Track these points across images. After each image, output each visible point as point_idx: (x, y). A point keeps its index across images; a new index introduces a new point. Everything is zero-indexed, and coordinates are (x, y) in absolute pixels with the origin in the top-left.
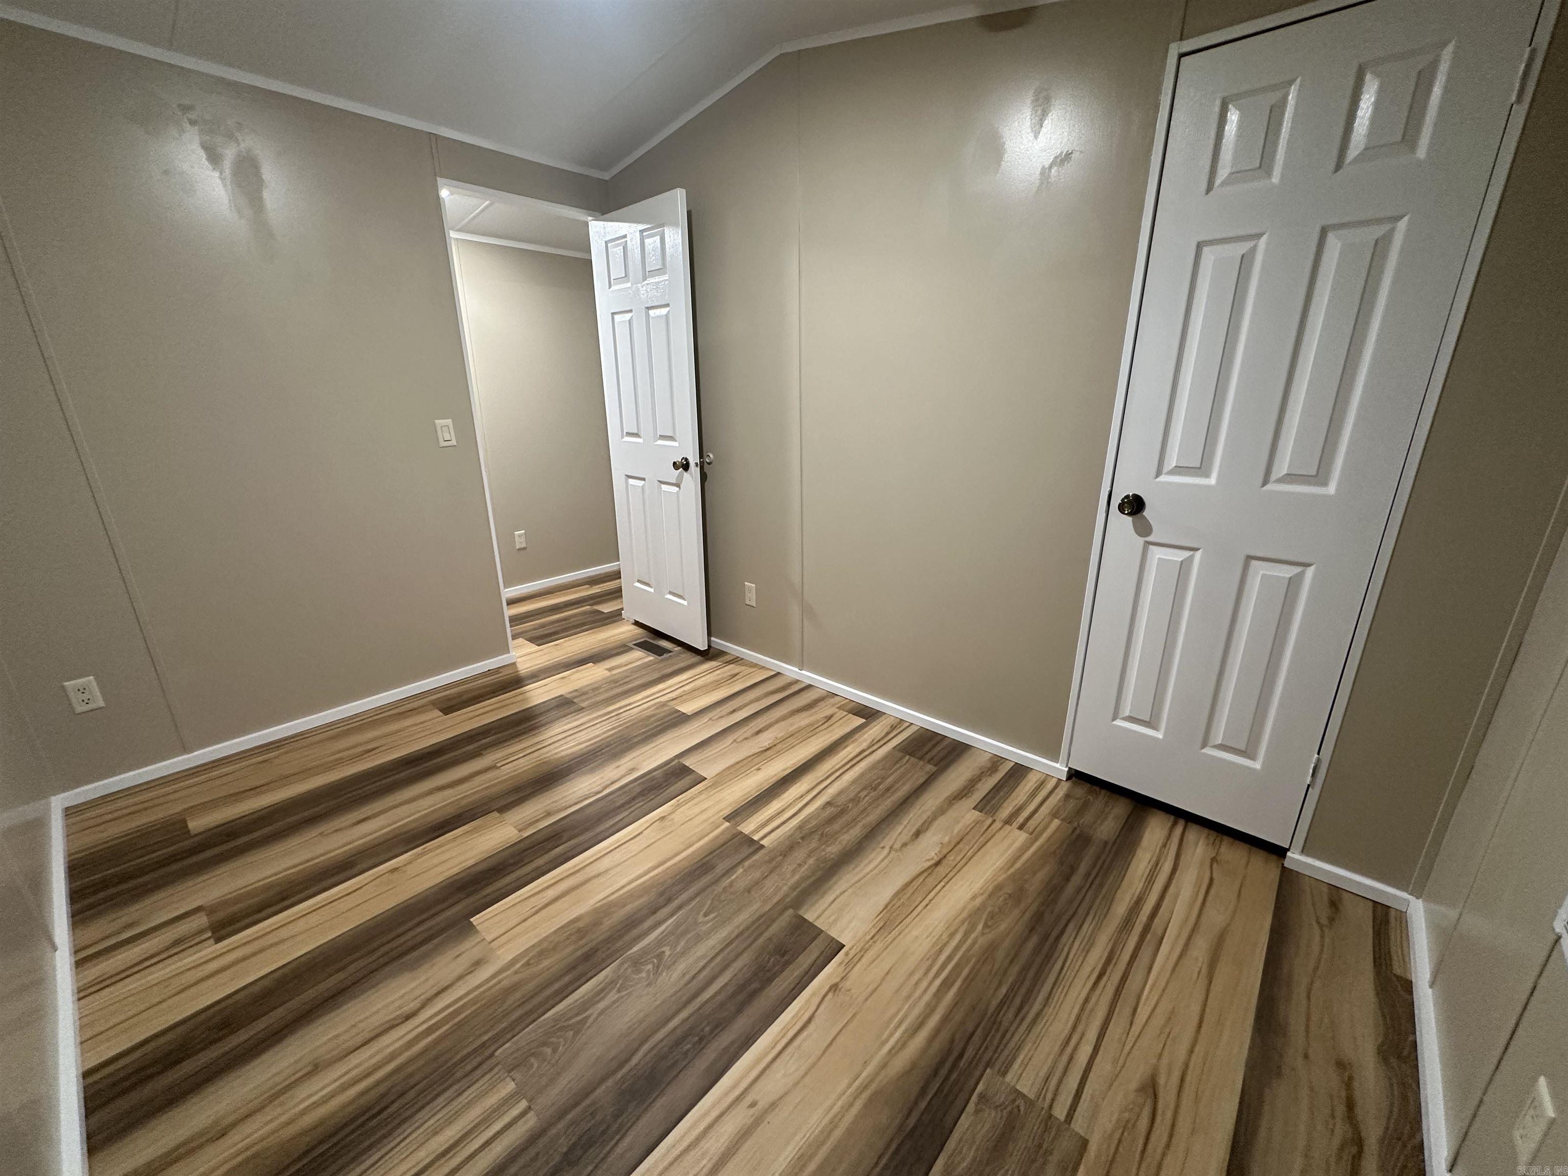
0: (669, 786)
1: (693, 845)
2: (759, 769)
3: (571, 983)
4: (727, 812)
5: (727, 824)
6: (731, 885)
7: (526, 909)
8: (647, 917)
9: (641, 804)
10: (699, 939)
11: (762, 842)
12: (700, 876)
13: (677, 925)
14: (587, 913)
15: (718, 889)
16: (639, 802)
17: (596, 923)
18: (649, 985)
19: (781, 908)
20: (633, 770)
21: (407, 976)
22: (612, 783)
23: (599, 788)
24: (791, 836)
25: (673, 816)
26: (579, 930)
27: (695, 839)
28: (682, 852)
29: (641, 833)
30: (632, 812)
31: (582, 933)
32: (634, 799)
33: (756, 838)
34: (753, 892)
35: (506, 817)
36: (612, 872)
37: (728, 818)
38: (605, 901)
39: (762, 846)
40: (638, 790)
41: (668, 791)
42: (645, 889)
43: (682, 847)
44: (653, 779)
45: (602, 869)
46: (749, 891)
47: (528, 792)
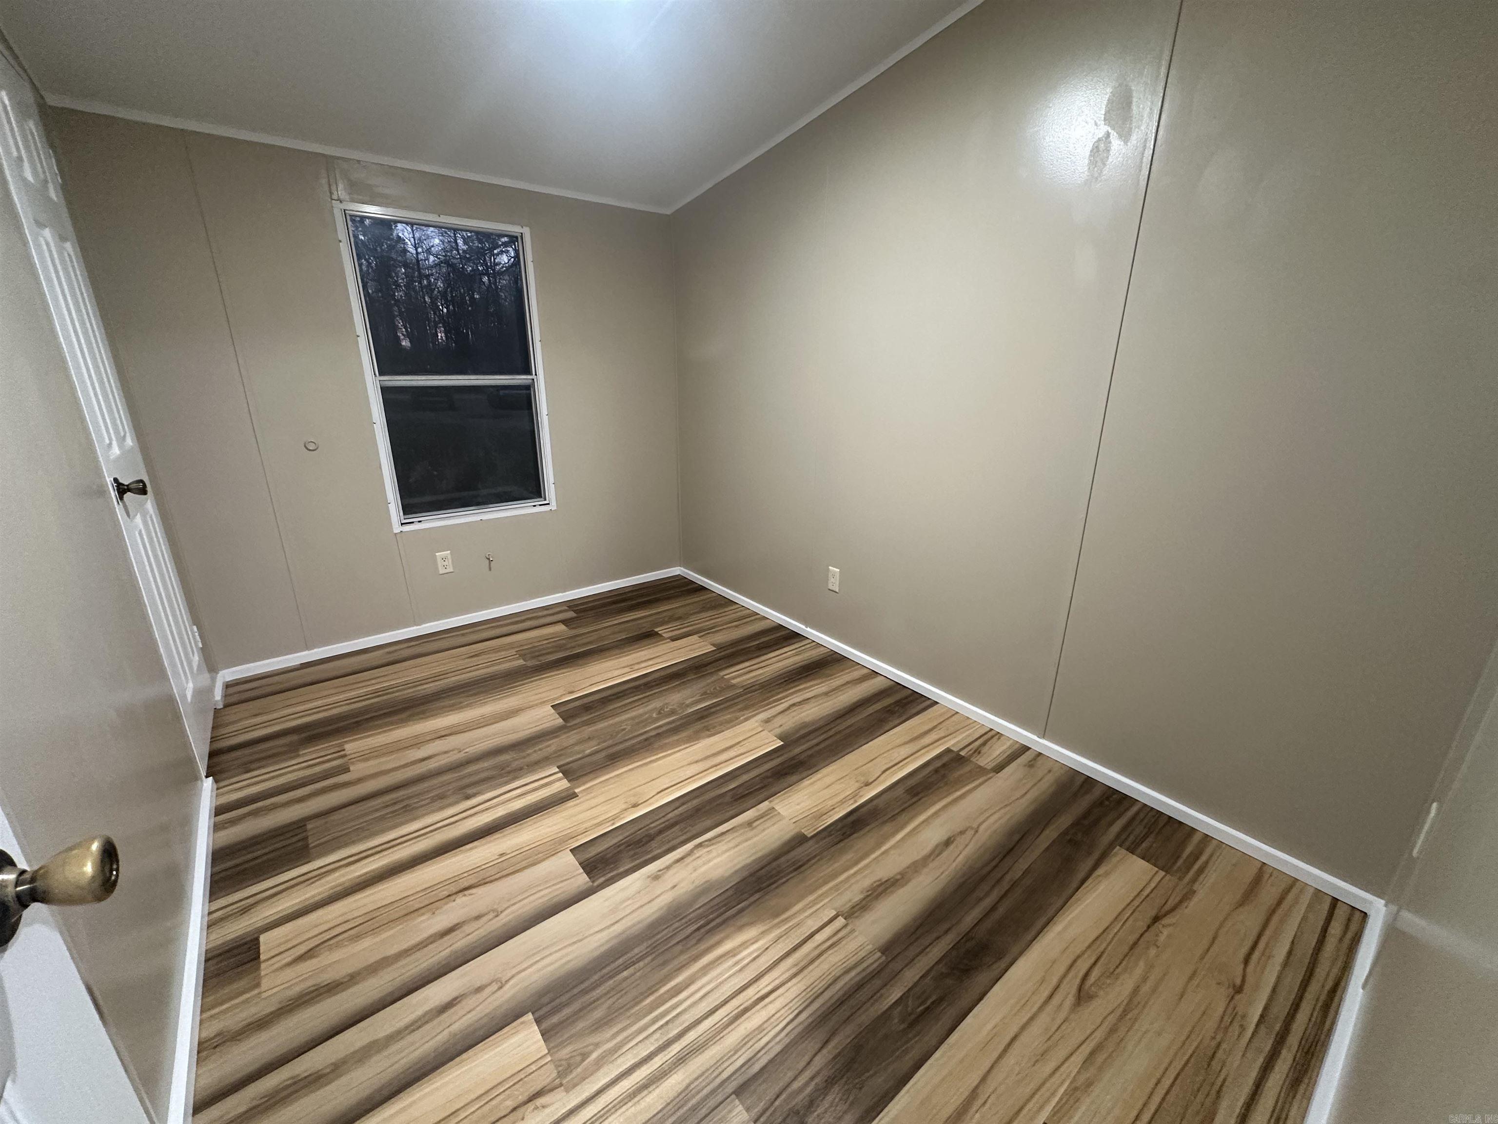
0: (618, 845)
1: (615, 776)
2: (502, 855)
3: (711, 708)
4: (571, 803)
5: (577, 791)
6: (599, 744)
7: (747, 746)
8: (663, 732)
9: (653, 825)
10: (633, 718)
11: (557, 770)
12: (620, 752)
13: (645, 726)
14: (704, 738)
15: (610, 742)
16: (655, 827)
17: (697, 732)
18: (667, 704)
19: (572, 728)
20: (656, 877)
21: (807, 720)
22: (682, 859)
23: (698, 853)
24: (530, 772)
25: (624, 806)
26: (708, 730)
27: (612, 781)
28: (626, 772)
29: (658, 793)
30: (663, 817)
31: (707, 729)
32: (660, 832)
33: (560, 775)
34: (587, 737)
35: (793, 826)
36: (685, 763)
37: (574, 796)
38: (692, 743)
39: (558, 767)
40: (653, 844)
41: (621, 838)
42: (663, 748)
43: (625, 775)
44: (633, 857)
45: (693, 766)
46: (589, 738)
47: (783, 859)
